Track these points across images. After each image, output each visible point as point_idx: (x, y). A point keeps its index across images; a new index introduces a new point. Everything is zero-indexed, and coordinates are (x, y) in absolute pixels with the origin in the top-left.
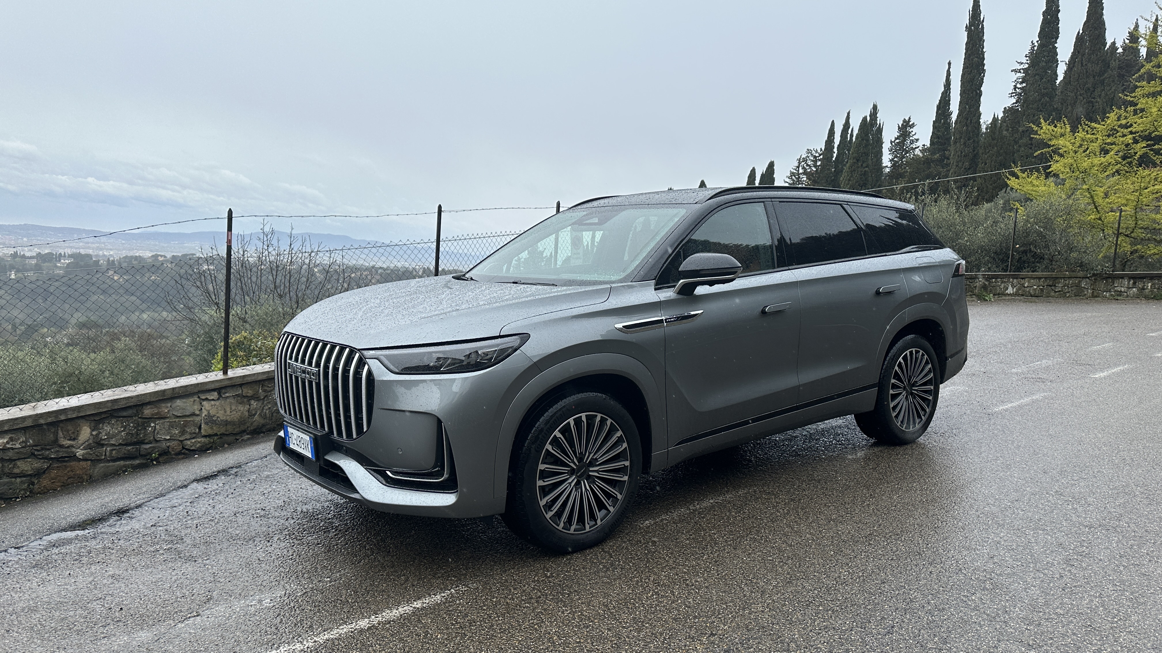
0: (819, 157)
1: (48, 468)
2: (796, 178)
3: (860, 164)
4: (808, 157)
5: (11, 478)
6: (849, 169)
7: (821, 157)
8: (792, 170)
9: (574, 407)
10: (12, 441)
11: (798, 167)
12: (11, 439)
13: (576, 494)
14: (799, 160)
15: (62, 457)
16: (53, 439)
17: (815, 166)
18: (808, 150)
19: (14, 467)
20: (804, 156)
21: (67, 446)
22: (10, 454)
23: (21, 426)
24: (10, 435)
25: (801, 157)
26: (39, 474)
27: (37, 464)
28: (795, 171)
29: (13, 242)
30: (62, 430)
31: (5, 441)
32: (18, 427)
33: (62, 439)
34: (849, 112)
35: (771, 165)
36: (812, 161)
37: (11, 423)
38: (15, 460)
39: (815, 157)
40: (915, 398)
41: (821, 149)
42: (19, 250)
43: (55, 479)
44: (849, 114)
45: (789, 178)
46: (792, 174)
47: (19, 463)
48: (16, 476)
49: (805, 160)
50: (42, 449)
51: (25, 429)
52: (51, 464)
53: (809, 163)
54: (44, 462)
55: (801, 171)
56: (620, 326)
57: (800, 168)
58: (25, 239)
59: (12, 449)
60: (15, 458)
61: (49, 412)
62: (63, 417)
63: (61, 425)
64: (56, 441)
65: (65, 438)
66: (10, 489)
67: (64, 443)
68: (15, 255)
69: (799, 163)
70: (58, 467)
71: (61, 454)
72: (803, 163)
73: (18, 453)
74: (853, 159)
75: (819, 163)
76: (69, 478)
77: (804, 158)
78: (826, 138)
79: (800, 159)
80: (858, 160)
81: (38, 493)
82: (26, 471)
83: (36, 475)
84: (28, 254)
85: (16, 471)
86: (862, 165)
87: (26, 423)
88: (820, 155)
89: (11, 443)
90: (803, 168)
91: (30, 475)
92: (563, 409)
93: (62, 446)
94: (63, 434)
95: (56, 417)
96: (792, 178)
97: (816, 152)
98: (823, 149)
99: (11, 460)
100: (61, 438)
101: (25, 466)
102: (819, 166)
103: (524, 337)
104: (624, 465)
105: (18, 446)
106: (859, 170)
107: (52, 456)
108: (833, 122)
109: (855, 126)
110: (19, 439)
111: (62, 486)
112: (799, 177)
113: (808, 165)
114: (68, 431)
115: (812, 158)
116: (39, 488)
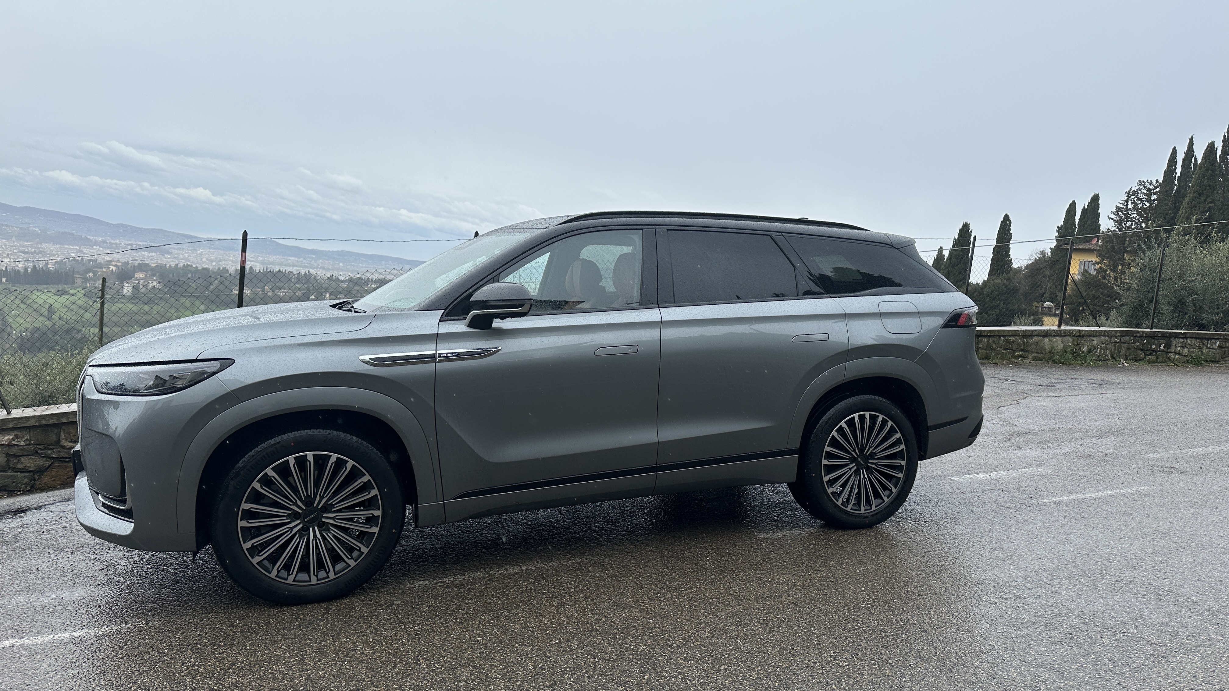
0: (1153, 190)
1: (49, 466)
2: (1123, 214)
3: (1202, 198)
4: (1140, 190)
5: (15, 472)
6: (1188, 204)
7: (1158, 189)
8: (1119, 205)
9: (292, 444)
10: (17, 438)
11: (1127, 201)
12: (17, 437)
13: (300, 541)
14: (1129, 194)
15: (63, 457)
16: (55, 439)
17: (1149, 200)
18: (1140, 181)
19: (18, 463)
20: (1134, 189)
21: (68, 447)
22: (15, 450)
23: (26, 425)
24: (16, 433)
25: (1131, 190)
26: (40, 471)
27: (40, 462)
28: (1122, 206)
29: (330, 267)
30: (64, 432)
31: (11, 437)
32: (22, 426)
33: (64, 441)
34: (1192, 138)
35: (1095, 199)
36: (1145, 194)
37: (16, 422)
38: (19, 456)
39: (1149, 190)
40: (872, 473)
41: (1157, 180)
42: (336, 274)
43: (56, 477)
44: (1191, 139)
45: (1114, 214)
46: (1119, 209)
47: (23, 459)
48: (21, 471)
49: (1136, 193)
50: (45, 448)
51: (29, 428)
52: (52, 463)
53: (1141, 196)
54: (46, 461)
55: (1130, 206)
56: (367, 358)
57: (1130, 203)
58: (341, 264)
59: (18, 445)
60: (19, 454)
61: (51, 414)
62: (64, 420)
63: (64, 427)
64: (58, 442)
65: (66, 439)
66: (14, 482)
67: (65, 444)
68: (330, 279)
69: (1128, 197)
70: (59, 466)
71: (62, 455)
72: (1133, 197)
73: (22, 450)
74: (1194, 192)
75: (1154, 197)
76: (68, 478)
77: (1134, 191)
78: (1165, 168)
79: (1129, 192)
80: (1200, 195)
81: (38, 489)
82: (29, 467)
83: (38, 472)
84: (342, 278)
85: (20, 466)
86: (1205, 200)
87: (29, 422)
88: (1156, 188)
89: (16, 440)
90: (1134, 203)
91: (32, 471)
92: (277, 446)
93: (63, 447)
94: (65, 436)
95: (58, 419)
96: (1118, 215)
97: (1151, 183)
98: (1161, 181)
99: (15, 456)
100: (63, 439)
101: (28, 463)
102: (1154, 200)
103: (226, 363)
104: (372, 514)
105: (22, 443)
106: (1202, 205)
107: (54, 456)
108: (1175, 148)
109: (1199, 154)
110: (23, 437)
111: (62, 484)
112: (1128, 213)
113: (1139, 199)
114: (69, 433)
115: (1145, 192)
116: (40, 484)
